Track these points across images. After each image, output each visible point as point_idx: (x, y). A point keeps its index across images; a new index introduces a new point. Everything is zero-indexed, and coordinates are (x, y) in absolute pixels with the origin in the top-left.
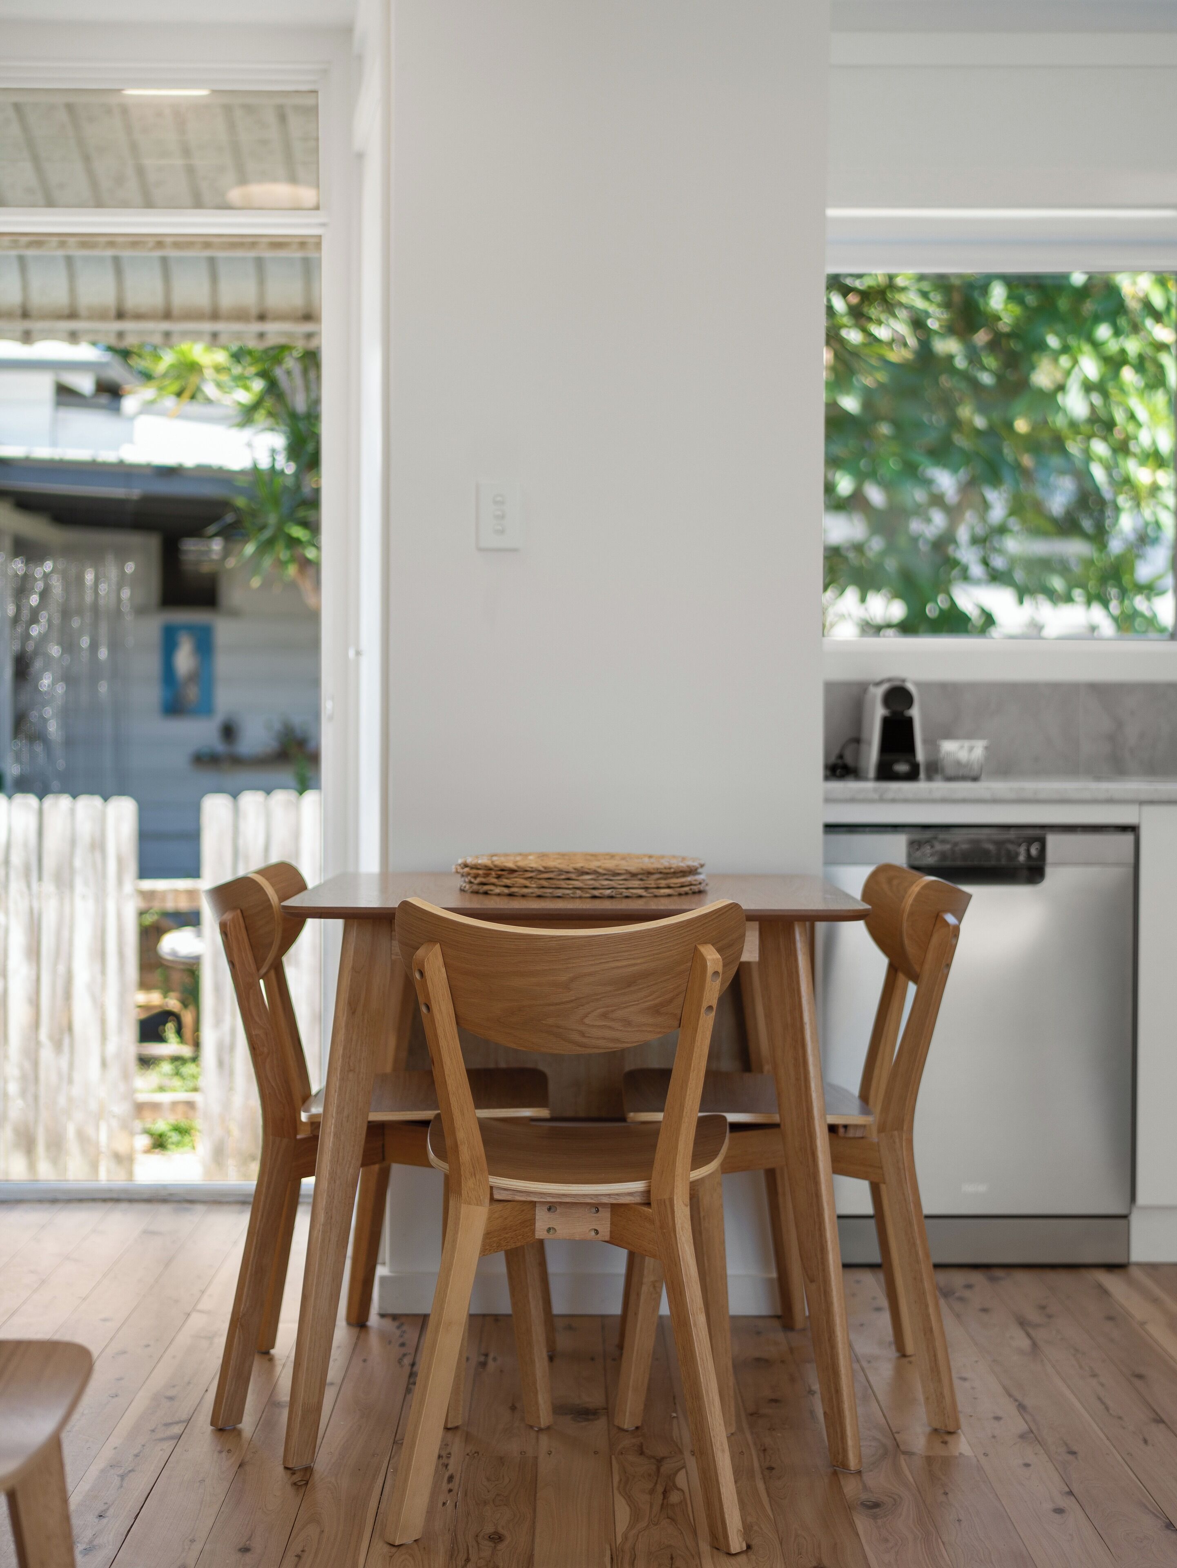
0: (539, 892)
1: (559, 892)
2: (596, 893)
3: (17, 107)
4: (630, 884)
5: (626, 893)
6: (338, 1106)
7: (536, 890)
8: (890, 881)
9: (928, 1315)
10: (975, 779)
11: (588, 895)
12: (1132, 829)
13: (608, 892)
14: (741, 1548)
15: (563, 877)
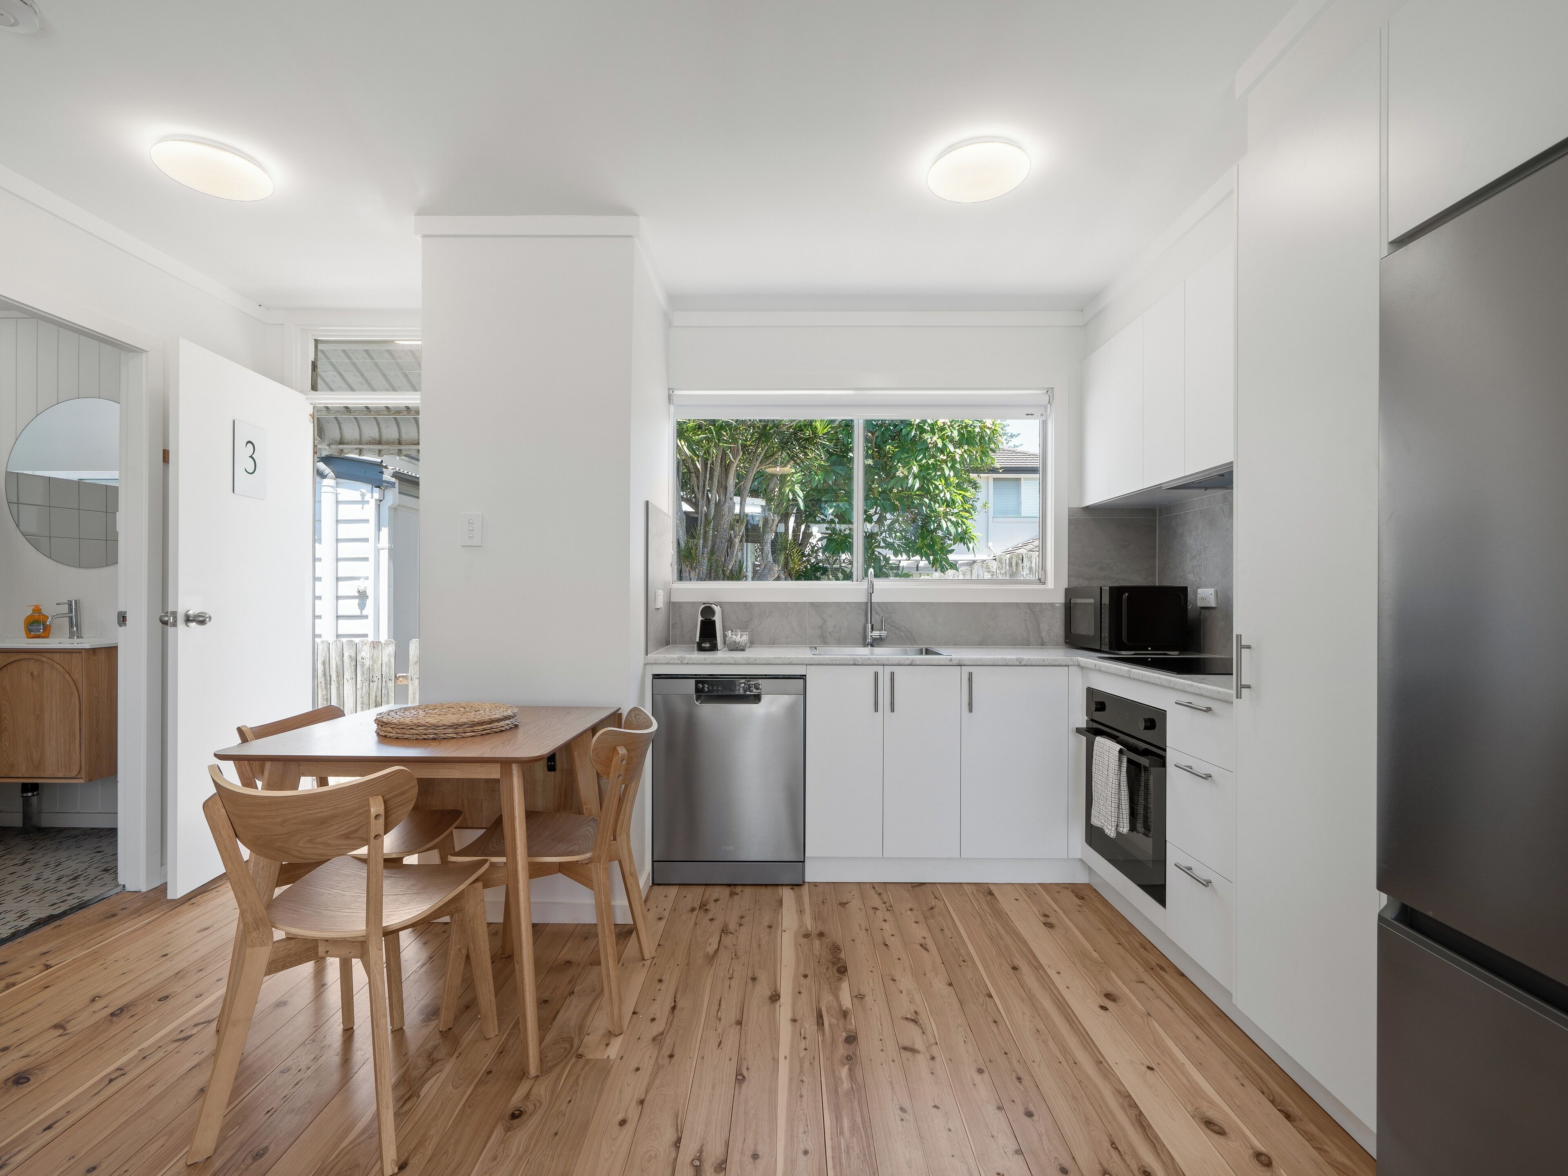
0: (396, 735)
1: (406, 736)
2: (425, 737)
3: (367, 351)
4: (446, 731)
5: (444, 736)
6: (255, 863)
7: (396, 734)
8: (636, 715)
9: (609, 967)
10: (743, 650)
11: (421, 738)
12: (803, 677)
13: (431, 736)
14: (393, 1170)
15: (409, 728)
